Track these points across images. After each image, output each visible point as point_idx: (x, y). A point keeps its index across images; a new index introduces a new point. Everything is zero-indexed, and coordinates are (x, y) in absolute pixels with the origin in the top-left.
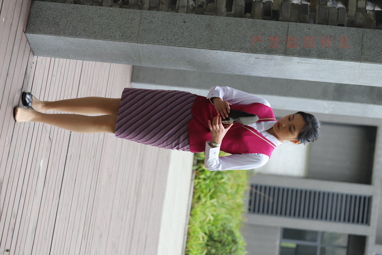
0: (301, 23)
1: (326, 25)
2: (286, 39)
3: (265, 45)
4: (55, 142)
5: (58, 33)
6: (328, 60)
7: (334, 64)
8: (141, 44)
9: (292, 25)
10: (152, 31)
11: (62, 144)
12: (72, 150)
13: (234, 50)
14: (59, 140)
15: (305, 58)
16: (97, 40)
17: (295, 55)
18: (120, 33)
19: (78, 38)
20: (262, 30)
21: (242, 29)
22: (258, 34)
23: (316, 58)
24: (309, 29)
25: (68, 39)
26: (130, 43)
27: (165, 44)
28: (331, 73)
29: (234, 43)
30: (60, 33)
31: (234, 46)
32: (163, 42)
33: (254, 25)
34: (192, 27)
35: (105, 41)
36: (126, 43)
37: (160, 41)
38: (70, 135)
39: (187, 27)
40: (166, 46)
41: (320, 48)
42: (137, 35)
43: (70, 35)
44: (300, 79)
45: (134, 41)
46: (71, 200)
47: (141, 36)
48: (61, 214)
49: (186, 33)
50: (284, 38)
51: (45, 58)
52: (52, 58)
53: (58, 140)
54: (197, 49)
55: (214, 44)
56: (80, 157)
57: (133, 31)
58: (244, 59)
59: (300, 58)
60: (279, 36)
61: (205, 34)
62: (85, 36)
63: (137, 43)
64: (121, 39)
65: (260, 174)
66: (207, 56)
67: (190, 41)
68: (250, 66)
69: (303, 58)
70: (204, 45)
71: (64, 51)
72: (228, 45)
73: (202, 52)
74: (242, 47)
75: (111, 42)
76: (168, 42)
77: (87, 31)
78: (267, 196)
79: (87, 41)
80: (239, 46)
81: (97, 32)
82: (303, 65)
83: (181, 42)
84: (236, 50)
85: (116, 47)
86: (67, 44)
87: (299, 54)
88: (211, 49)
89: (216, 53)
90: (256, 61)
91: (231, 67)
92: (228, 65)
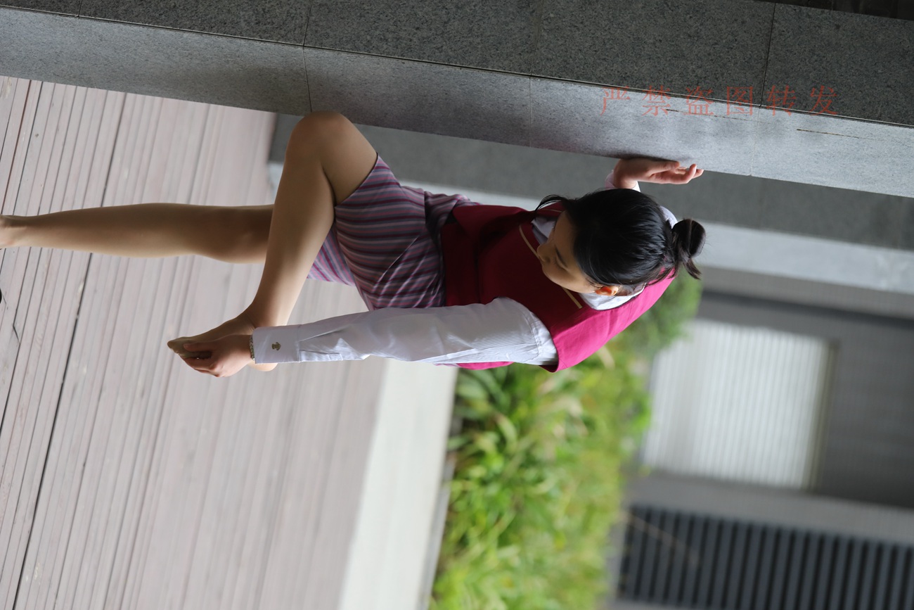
0: (813, 9)
1: (891, 17)
2: (764, 55)
3: (699, 72)
4: (30, 341)
5: (61, 5)
6: (891, 127)
7: (909, 140)
8: (314, 52)
9: (787, 12)
10: (349, 12)
11: (49, 347)
12: (78, 367)
13: (601, 82)
14: (41, 337)
15: (822, 118)
16: (181, 33)
18: (251, 13)
19: (122, 25)
20: (691, 23)
21: (628, 17)
22: (678, 36)
23: (853, 119)
24: (838, 27)
25: (91, 27)
26: (280, 46)
27: (388, 53)
28: (899, 168)
29: (604, 59)
30: (65, 6)
31: (601, 68)
32: (385, 46)
33: (667, 8)
34: (474, 4)
35: (204, 35)
36: (268, 44)
37: (375, 42)
38: (76, 321)
39: (460, 5)
40: (391, 61)
41: (868, 87)
42: (304, 21)
43: (95, 14)
44: (803, 182)
45: (295, 40)
46: (69, 526)
47: (317, 25)
48: (37, 568)
49: (456, 23)
50: (759, 52)
51: (13, 80)
52: (34, 82)
53: (39, 335)
54: (488, 73)
55: (542, 60)
56: (104, 394)
57: (293, 11)
58: (631, 111)
59: (806, 116)
60: (743, 46)
61: (513, 28)
62: (143, 19)
63: (304, 46)
64: (254, 32)
65: (662, 475)
66: (518, 96)
67: (466, 49)
68: (649, 132)
69: (815, 117)
70: (511, 61)
71: (74, 62)
72: (585, 66)
73: (503, 84)
74: (628, 74)
75: (223, 41)
76: (399, 47)
77: (150, 2)
78: (681, 546)
79: (148, 35)
80: (618, 72)
81: (181, 7)
82: (814, 138)
83: (440, 49)
84: (608, 83)
85: (238, 57)
86: (86, 41)
87: (804, 104)
88: (531, 76)
89: (547, 89)
90: (668, 118)
91: (590, 132)
92: (582, 126)
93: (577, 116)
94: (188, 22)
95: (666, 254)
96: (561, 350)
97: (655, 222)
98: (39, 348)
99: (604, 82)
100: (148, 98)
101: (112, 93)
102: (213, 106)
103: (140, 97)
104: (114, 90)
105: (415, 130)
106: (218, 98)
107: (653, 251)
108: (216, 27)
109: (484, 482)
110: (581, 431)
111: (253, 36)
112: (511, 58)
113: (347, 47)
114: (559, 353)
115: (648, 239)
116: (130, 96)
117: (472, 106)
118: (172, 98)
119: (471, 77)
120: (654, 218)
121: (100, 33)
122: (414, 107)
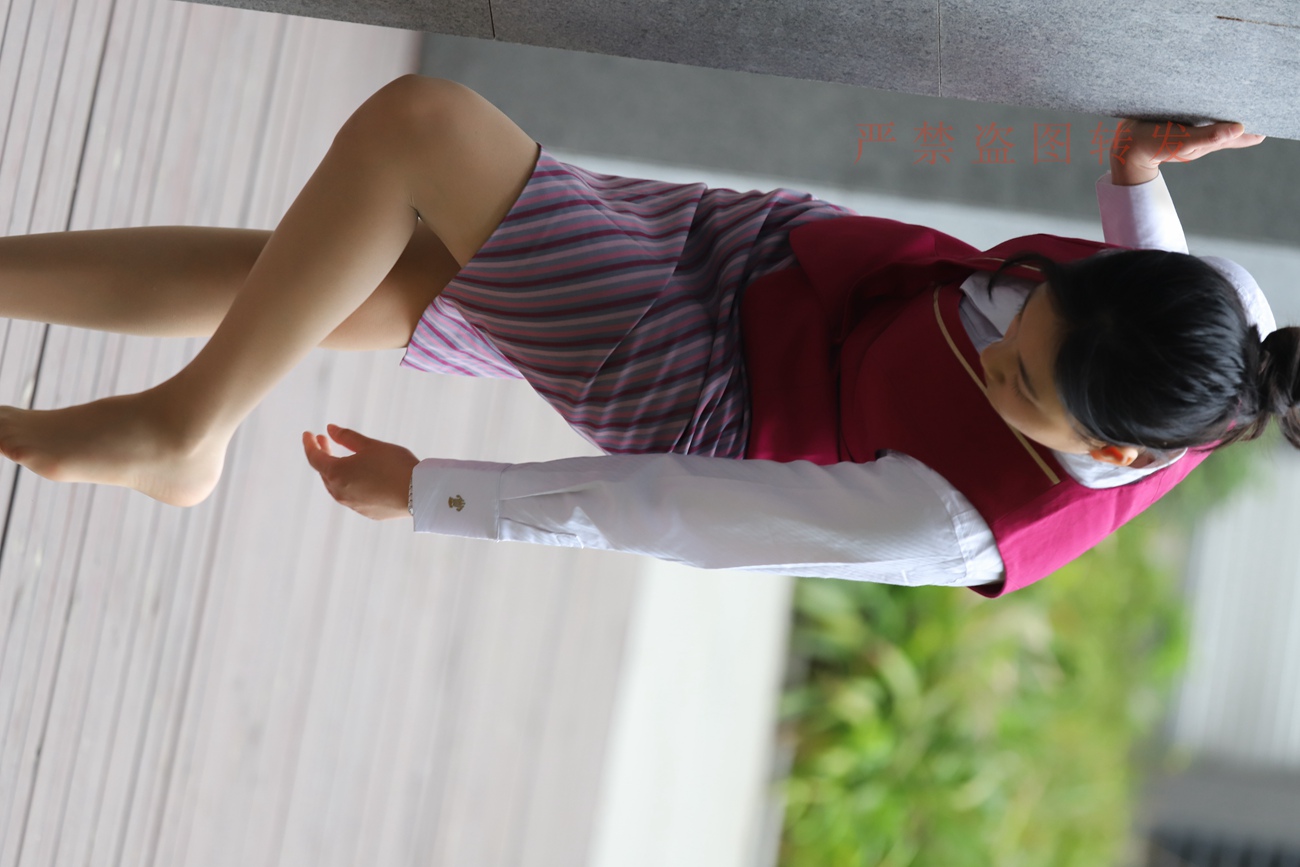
68: (1182, 64)
90: (1222, 34)
91: (1062, 65)
92: (1046, 53)
93: (1036, 31)
95: (1242, 395)
96: (1012, 565)
97: (1228, 328)
102: (292, 19)
103: (142, 1)
105: (704, 64)
107: (1217, 389)
109: (853, 783)
110: (1046, 678)
114: (1009, 569)
115: (1210, 363)
116: (124, 0)
117: (820, 14)
118: (210, 3)
120: (1226, 320)
122: (702, 16)
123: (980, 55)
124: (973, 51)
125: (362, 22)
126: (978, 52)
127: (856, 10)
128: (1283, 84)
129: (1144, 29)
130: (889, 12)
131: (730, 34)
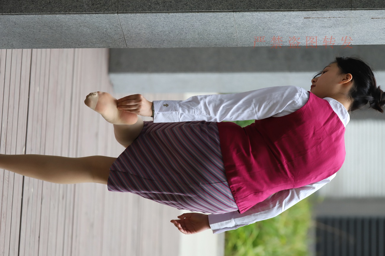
8: (123, 15)
12: (29, 189)
14: (8, 177)
15: (383, 11)
16: (55, 15)
17: (366, 8)
19: (24, 15)
25: (9, 18)
26: (106, 14)
27: (160, 10)
35: (66, 15)
36: (100, 15)
37: (153, 6)
40: (163, 14)
43: (10, 12)
44: (379, 44)
45: (113, 10)
47: (122, 1)
54: (212, 13)
55: (238, 2)
58: (287, 21)
59: (375, 11)
62: (35, 10)
63: (118, 13)
65: (330, 200)
66: (229, 22)
67: (199, 2)
68: (297, 31)
69: (380, 11)
70: (223, 5)
71: (3, 37)
72: (260, 2)
73: (220, 17)
74: (282, 3)
75: (77, 16)
76: (166, 6)
77: (37, 2)
78: (344, 234)
79: (38, 18)
80: (277, 3)
81: (53, 2)
82: (381, 21)
83: (186, 4)
84: (273, 9)
85: (86, 23)
86: (7, 26)
87: (373, 5)
88: (234, 11)
89: (243, 16)
90: (306, 22)
91: (268, 35)
92: (263, 32)
93: (260, 28)
94: (58, 9)
98: (8, 183)
99: (271, 9)
100: (44, 50)
101: (25, 50)
102: (76, 49)
103: (39, 50)
104: (26, 48)
106: (79, 45)
108: (72, 10)
111: (92, 12)
112: (223, 4)
113: (139, 10)
116: (34, 50)
117: (206, 30)
118: (55, 48)
119: (204, 16)
121: (15, 21)
122: (177, 35)
123: (247, 35)
124: (245, 35)
125: (94, 48)
126: (246, 35)
127: (215, 29)
128: (323, 32)
129: (287, 23)
130: (223, 28)
131: (185, 39)
